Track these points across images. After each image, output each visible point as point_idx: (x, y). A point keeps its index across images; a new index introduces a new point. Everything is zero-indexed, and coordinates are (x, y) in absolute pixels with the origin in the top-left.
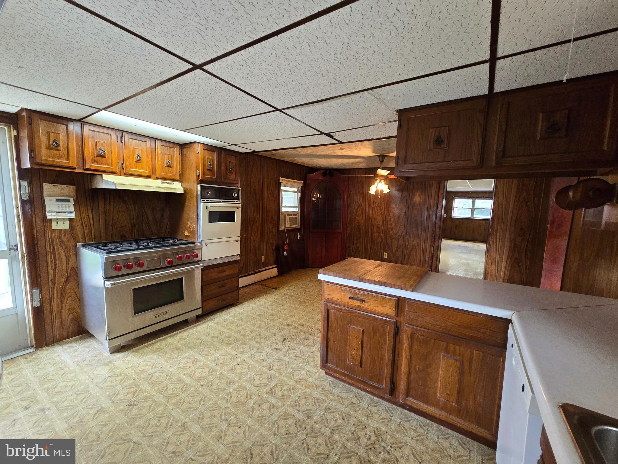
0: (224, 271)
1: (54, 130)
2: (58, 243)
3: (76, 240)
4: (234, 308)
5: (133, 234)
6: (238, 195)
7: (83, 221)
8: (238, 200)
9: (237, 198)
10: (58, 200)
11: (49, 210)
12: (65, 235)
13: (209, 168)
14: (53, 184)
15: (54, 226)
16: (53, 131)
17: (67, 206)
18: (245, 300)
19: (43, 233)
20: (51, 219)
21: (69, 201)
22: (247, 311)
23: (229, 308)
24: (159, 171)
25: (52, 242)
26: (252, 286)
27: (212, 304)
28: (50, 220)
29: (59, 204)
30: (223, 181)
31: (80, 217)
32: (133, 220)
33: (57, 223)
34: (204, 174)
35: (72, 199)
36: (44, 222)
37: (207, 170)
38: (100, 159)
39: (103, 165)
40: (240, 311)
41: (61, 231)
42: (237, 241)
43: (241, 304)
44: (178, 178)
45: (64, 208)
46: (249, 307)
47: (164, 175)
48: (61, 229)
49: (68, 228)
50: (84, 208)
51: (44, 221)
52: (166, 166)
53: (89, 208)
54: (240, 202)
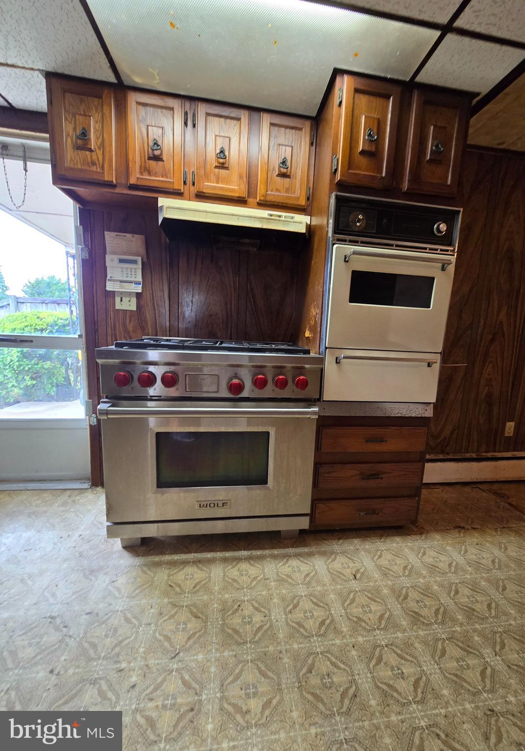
0: (381, 440)
1: (84, 111)
2: (122, 332)
3: (144, 330)
4: (398, 539)
5: (229, 332)
6: (450, 230)
7: (155, 298)
8: (450, 245)
9: (447, 240)
10: (121, 261)
11: (111, 277)
12: (130, 321)
13: (366, 148)
14: (116, 233)
15: (119, 306)
16: (82, 113)
17: (133, 270)
18: (437, 524)
19: (105, 314)
20: (114, 292)
21: (135, 262)
22: (433, 569)
23: (388, 536)
24: (262, 186)
25: (114, 330)
26: (467, 489)
27: (338, 512)
28: (113, 294)
29: (122, 268)
30: (405, 186)
31: (151, 292)
32: (231, 304)
33: (121, 301)
34: (350, 162)
35: (139, 259)
36: (106, 298)
37: (363, 152)
38: (153, 163)
39: (159, 177)
40: (413, 559)
41: (126, 312)
42: (429, 365)
43: (421, 534)
44: (303, 202)
45: (129, 276)
46: (443, 558)
47: (274, 195)
48: (126, 310)
49: (134, 309)
50: (158, 276)
51: (106, 296)
52: (279, 175)
53: (165, 277)
54: (453, 251)
